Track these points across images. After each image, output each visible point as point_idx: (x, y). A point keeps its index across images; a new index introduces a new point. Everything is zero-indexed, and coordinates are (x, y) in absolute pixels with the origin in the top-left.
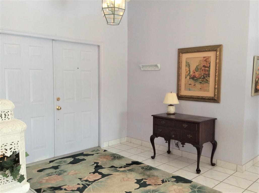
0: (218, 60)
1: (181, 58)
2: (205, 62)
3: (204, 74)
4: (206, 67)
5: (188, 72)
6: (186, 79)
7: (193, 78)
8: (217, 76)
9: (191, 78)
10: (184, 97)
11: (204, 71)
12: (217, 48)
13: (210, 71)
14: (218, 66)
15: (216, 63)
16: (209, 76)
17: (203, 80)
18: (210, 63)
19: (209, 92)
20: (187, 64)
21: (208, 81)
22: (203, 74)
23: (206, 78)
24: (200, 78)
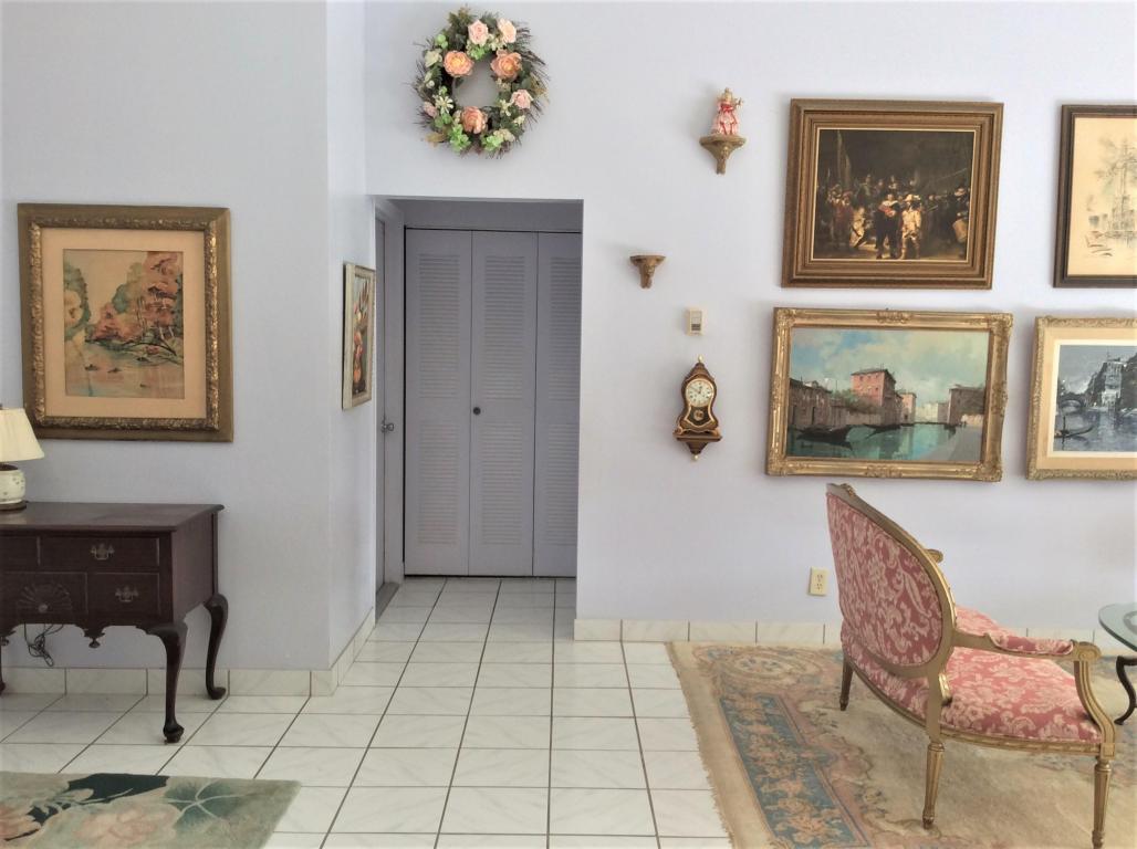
0: (215, 268)
1: (38, 245)
2: (157, 276)
3: (157, 323)
4: (163, 295)
5: (79, 314)
6: (69, 342)
7: (105, 339)
8: (216, 333)
9: (97, 340)
10: (64, 428)
11: (155, 309)
12: (210, 220)
13: (181, 312)
14: (218, 293)
15: (208, 280)
16: (181, 335)
17: (152, 347)
18: (178, 278)
19: (183, 398)
20: (69, 277)
21: (174, 352)
22: (150, 324)
23: (169, 342)
24: (139, 341)
